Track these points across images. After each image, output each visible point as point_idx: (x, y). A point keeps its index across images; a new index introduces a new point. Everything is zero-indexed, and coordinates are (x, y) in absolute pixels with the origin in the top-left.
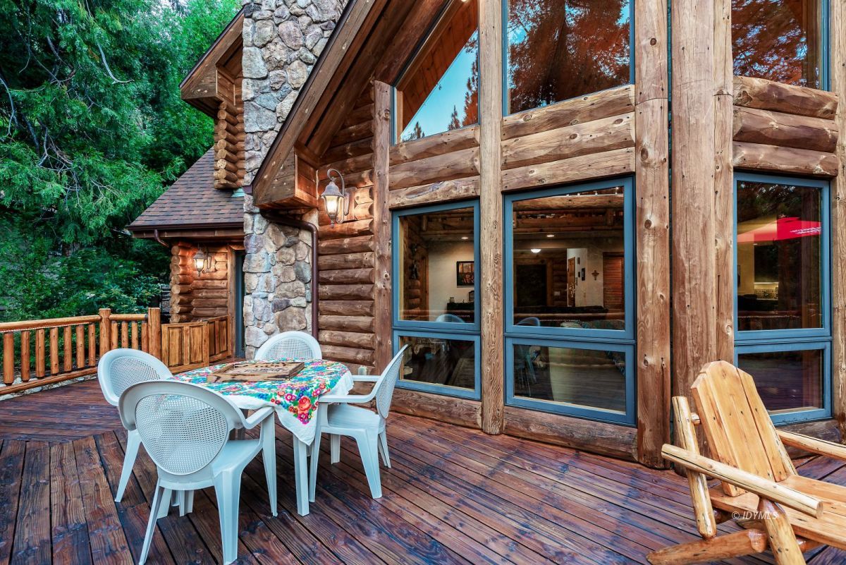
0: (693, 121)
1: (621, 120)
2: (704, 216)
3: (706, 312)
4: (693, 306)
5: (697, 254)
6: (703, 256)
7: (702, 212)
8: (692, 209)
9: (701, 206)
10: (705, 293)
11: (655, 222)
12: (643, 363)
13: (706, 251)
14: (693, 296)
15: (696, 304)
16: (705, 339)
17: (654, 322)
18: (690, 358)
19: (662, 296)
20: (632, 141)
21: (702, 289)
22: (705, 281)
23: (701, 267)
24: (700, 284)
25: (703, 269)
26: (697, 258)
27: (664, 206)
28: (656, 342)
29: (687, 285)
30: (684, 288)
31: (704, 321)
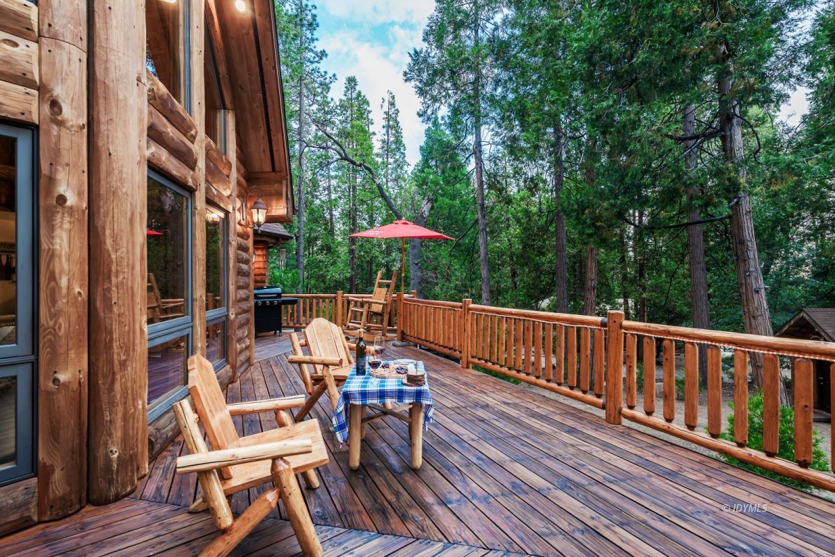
0: (121, 97)
1: (16, 45)
2: (131, 204)
3: (133, 308)
4: (121, 303)
5: (125, 245)
6: (130, 248)
7: (129, 199)
8: (120, 194)
9: (129, 193)
10: (132, 288)
11: (71, 200)
12: (51, 384)
13: (133, 243)
14: (121, 291)
15: (124, 300)
16: (131, 338)
17: (69, 326)
18: (116, 362)
19: (79, 293)
20: (35, 82)
21: (130, 284)
22: (132, 275)
23: (128, 259)
24: (128, 278)
25: (131, 262)
26: (124, 250)
27: (83, 183)
28: (72, 352)
29: (114, 280)
30: (110, 282)
31: (131, 319)
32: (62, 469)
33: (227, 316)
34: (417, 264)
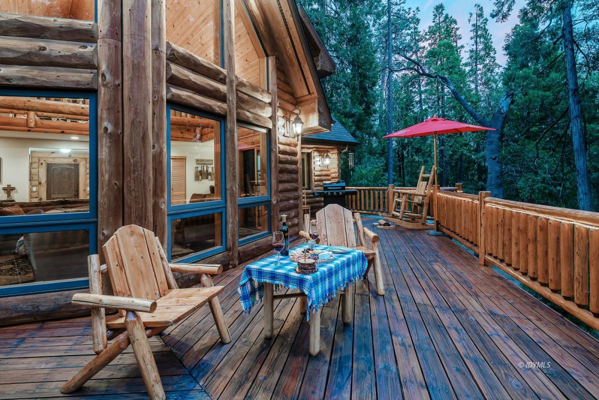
0: (136, 62)
1: (86, 47)
2: (143, 128)
3: (145, 193)
4: (136, 190)
5: (139, 154)
6: (143, 155)
7: (142, 125)
8: (136, 123)
9: (142, 121)
10: (143, 180)
11: (110, 129)
12: (102, 236)
13: (146, 153)
14: (136, 182)
15: (138, 188)
16: (144, 212)
17: (110, 203)
19: (116, 184)
20: (95, 65)
21: (142, 178)
22: (144, 172)
23: (142, 162)
24: (141, 175)
25: (143, 164)
26: (139, 157)
27: (118, 118)
28: (111, 218)
29: (132, 175)
30: (130, 177)
31: (144, 200)
32: (106, 286)
33: (270, 201)
34: (494, 159)
